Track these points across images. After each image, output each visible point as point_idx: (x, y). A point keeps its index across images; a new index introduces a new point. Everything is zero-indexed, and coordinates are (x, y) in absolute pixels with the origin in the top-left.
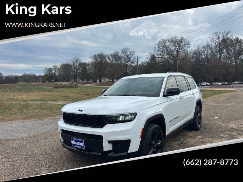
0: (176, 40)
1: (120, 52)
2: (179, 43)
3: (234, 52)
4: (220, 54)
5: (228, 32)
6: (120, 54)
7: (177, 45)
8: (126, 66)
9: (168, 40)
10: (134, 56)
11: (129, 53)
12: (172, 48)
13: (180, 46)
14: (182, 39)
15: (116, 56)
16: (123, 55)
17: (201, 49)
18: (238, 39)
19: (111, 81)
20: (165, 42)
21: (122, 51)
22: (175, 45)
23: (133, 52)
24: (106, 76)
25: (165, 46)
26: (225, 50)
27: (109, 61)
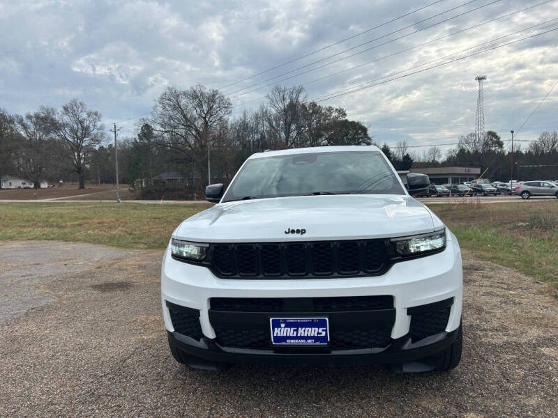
0: (202, 94)
1: (60, 110)
2: (209, 102)
3: (310, 130)
4: (288, 133)
5: (300, 91)
6: (59, 117)
7: (205, 108)
8: (78, 147)
9: (185, 94)
10: (99, 124)
11: (84, 115)
12: (194, 113)
13: (210, 108)
14: (215, 93)
15: (46, 122)
16: (66, 119)
17: (250, 120)
18: (314, 105)
19: (32, 186)
20: (178, 96)
21: (66, 109)
22: (200, 105)
23: (96, 114)
24: (16, 174)
25: (177, 107)
26: (293, 127)
27: (23, 133)
